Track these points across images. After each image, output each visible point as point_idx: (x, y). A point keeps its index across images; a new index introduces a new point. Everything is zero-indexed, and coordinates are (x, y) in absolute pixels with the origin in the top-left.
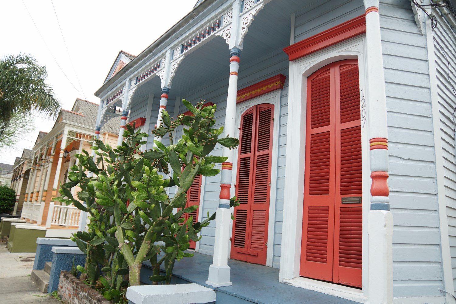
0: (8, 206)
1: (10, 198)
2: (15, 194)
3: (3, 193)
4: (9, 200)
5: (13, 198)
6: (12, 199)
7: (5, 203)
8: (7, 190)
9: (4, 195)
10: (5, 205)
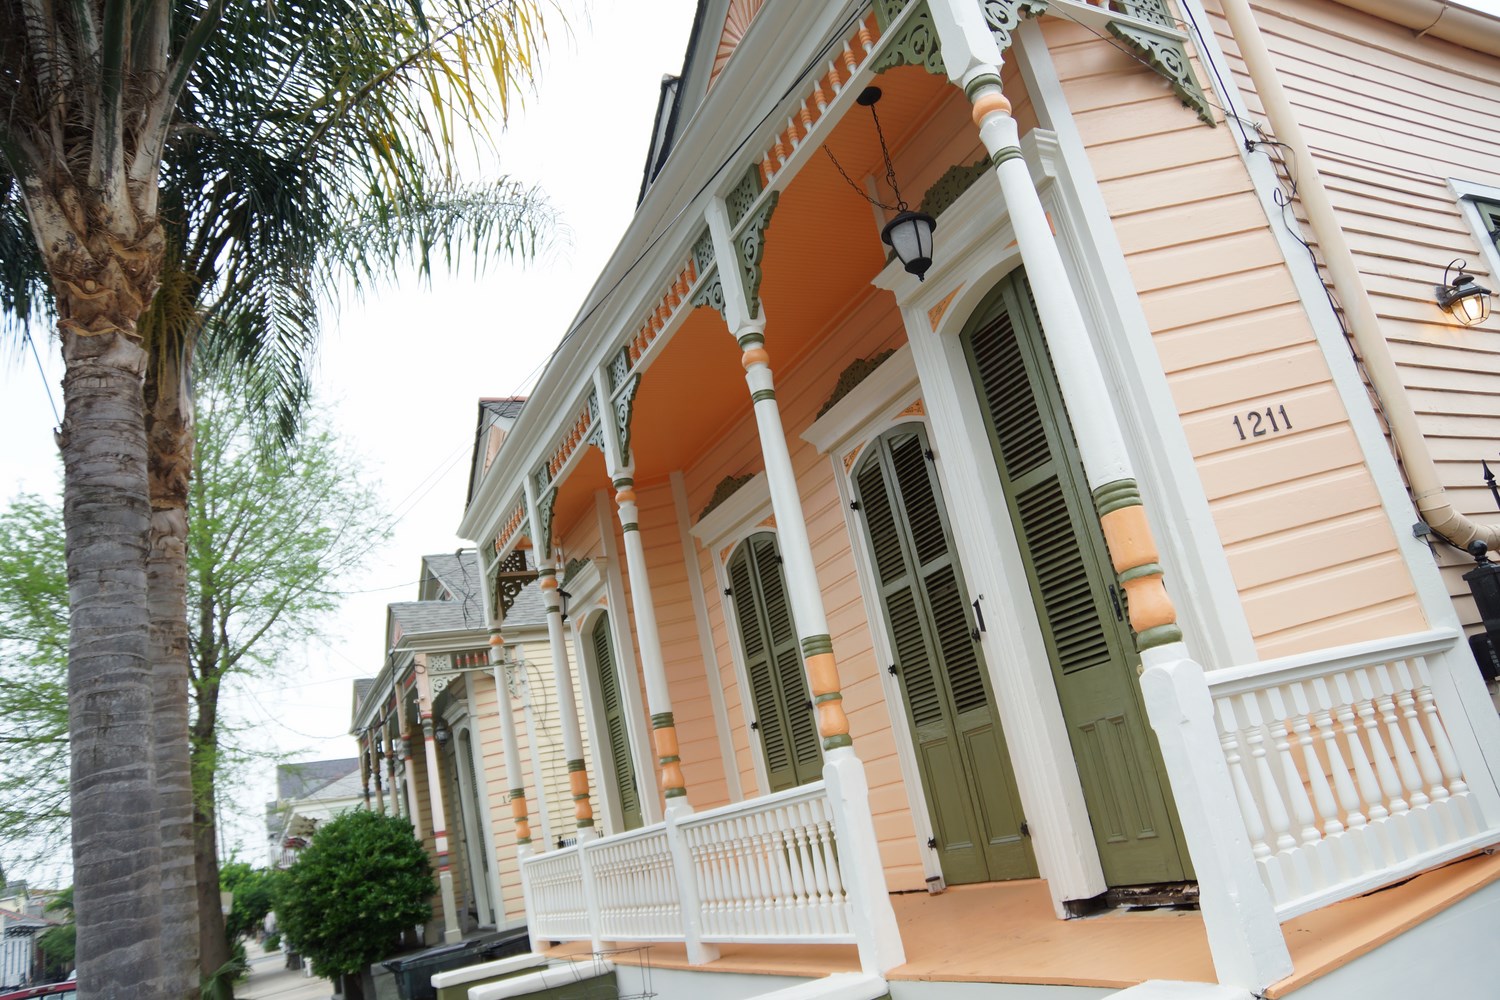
0: (405, 901)
1: (402, 861)
2: (413, 835)
3: (365, 846)
4: (402, 870)
5: (415, 855)
6: (413, 862)
7: (389, 892)
8: (377, 826)
9: (370, 853)
10: (391, 899)
